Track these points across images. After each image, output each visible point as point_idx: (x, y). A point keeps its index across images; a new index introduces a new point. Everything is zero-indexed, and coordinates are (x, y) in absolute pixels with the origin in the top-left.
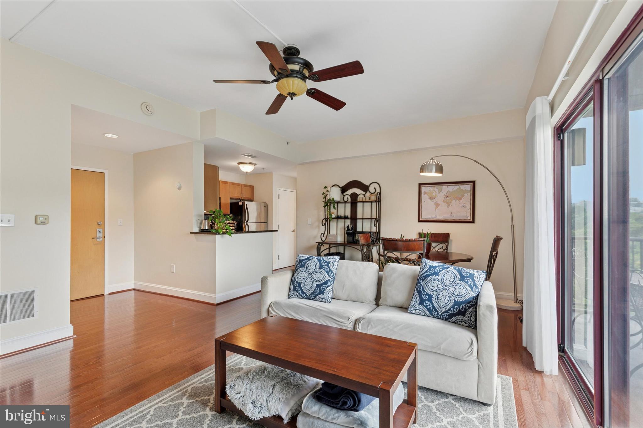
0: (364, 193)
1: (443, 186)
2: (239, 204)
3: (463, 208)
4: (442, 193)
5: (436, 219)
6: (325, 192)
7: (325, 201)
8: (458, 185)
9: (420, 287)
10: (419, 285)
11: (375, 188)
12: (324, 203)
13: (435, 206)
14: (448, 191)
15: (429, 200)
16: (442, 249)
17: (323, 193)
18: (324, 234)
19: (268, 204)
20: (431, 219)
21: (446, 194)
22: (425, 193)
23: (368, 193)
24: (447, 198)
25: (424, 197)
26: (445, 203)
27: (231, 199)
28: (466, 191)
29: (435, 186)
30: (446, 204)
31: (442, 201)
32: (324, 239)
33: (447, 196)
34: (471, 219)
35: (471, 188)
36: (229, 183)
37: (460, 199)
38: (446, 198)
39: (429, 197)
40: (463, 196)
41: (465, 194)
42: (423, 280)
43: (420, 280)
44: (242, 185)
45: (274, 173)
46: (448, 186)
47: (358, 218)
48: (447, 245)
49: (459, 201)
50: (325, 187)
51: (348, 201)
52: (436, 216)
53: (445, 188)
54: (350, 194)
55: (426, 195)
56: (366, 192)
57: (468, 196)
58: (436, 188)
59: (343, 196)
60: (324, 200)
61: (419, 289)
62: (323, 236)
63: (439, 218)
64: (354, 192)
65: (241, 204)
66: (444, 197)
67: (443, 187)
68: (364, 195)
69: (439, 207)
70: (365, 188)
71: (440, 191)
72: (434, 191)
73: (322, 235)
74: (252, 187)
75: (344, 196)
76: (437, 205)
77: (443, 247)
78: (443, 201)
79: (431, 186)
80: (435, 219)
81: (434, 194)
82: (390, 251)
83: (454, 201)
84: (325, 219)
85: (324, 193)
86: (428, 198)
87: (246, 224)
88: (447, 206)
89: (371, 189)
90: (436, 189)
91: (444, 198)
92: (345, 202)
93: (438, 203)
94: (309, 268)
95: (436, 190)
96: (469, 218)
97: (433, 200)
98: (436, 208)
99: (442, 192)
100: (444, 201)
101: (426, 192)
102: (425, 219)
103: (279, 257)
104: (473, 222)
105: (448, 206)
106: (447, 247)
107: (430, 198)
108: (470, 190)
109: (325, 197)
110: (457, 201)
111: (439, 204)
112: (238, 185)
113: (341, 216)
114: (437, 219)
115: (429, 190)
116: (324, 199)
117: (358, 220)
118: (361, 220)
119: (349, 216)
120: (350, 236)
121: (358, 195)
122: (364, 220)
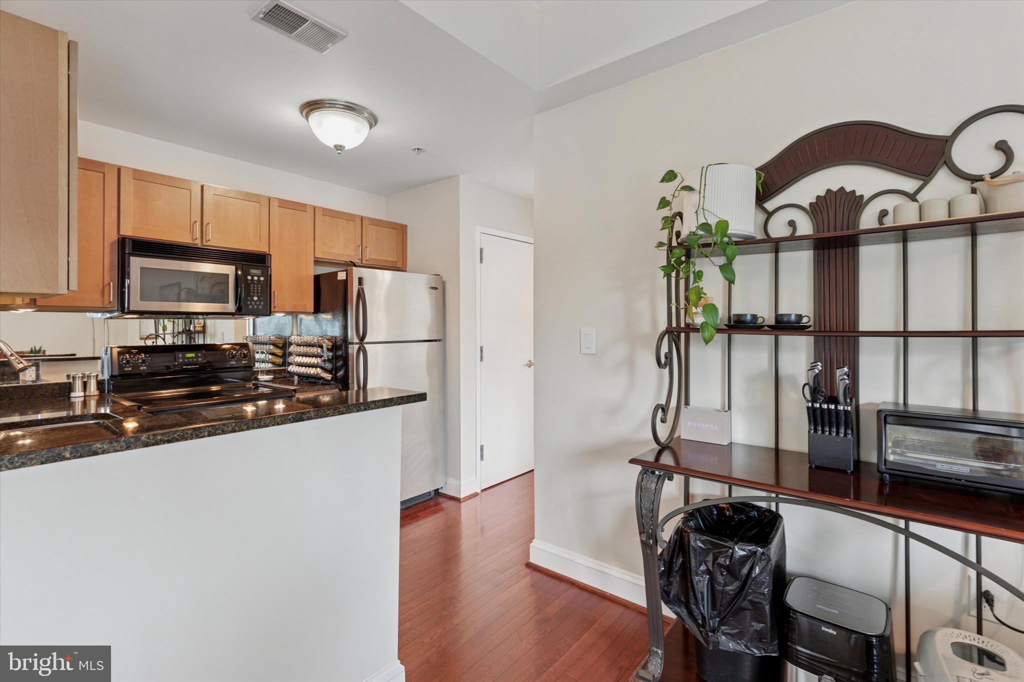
0: (909, 184)
2: (339, 278)
6: (669, 198)
7: (670, 240)
11: (1002, 146)
12: (663, 253)
17: (664, 198)
18: (664, 409)
19: (444, 279)
23: (942, 179)
27: (318, 262)
32: (663, 432)
36: (310, 211)
44: (362, 218)
45: (461, 176)
47: (863, 327)
50: (670, 176)
51: (798, 234)
54: (808, 200)
56: (926, 174)
59: (765, 216)
60: (664, 237)
62: (663, 421)
64: (835, 188)
65: (342, 276)
68: (912, 195)
70: (922, 156)
73: (660, 414)
74: (401, 230)
75: (770, 215)
84: (669, 331)
85: (664, 203)
87: (359, 349)
92: (776, 246)
103: (482, 450)
109: (669, 222)
112: (349, 217)
113: (754, 317)
116: (666, 231)
117: (863, 340)
118: (891, 340)
119: (805, 320)
120: (838, 433)
121: (865, 199)
122: (911, 340)
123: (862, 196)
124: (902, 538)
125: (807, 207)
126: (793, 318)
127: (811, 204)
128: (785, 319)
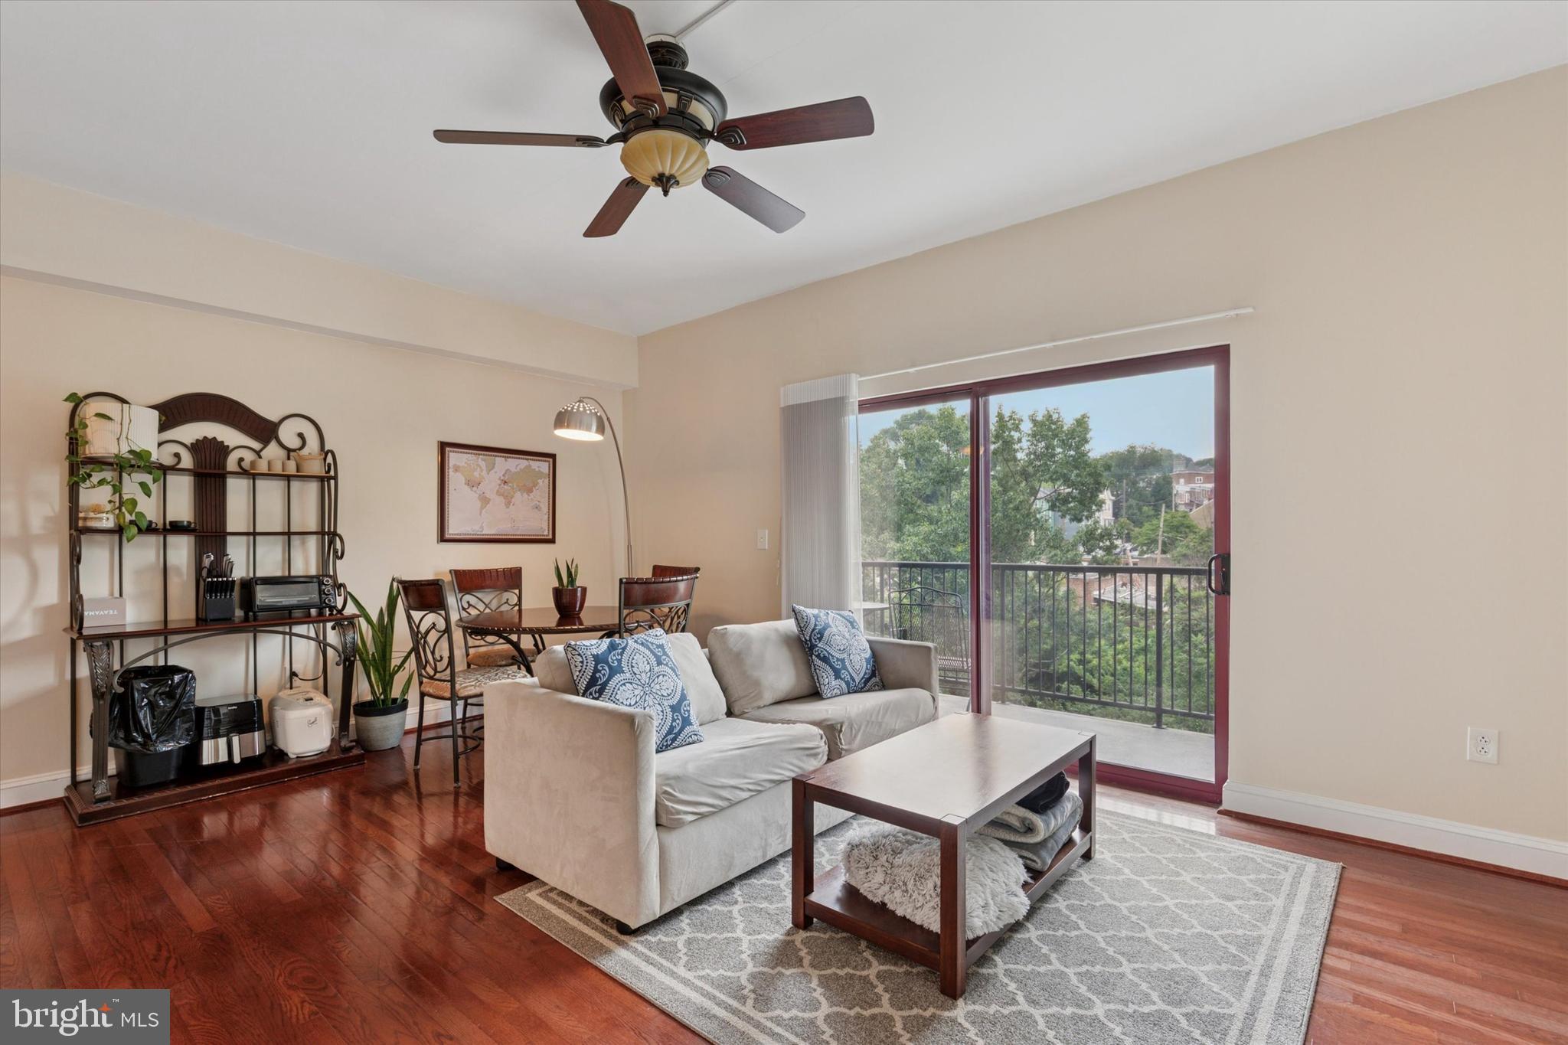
0: (256, 445)
1: (496, 456)
3: (536, 510)
4: (496, 472)
5: (483, 535)
8: (526, 459)
9: (822, 652)
10: (817, 649)
11: (301, 435)
12: (65, 466)
13: (478, 504)
14: (508, 470)
15: (466, 487)
16: (506, 605)
20: (470, 534)
21: (503, 475)
22: (457, 469)
23: (273, 446)
24: (506, 487)
25: (454, 480)
26: (502, 498)
28: (540, 475)
29: (479, 455)
30: (504, 501)
31: (495, 491)
33: (505, 482)
34: (548, 535)
35: (549, 469)
37: (530, 491)
38: (502, 485)
39: (466, 479)
40: (535, 484)
41: (539, 481)
42: (820, 639)
43: (813, 641)
46: (508, 457)
47: (228, 530)
48: (518, 594)
49: (529, 495)
51: (181, 466)
52: (482, 527)
53: (502, 463)
54: (189, 440)
55: (458, 474)
56: (266, 442)
57: (544, 484)
58: (482, 459)
61: (822, 656)
63: (489, 531)
64: (208, 436)
66: (499, 482)
67: (497, 458)
68: (258, 453)
69: (488, 505)
70: (264, 430)
71: (491, 468)
72: (478, 465)
75: (160, 445)
76: (485, 500)
77: (508, 600)
78: (498, 491)
79: (471, 453)
80: (480, 535)
81: (476, 474)
82: (637, 607)
83: (518, 494)
86: (464, 482)
88: (506, 505)
89: (288, 434)
90: (480, 460)
91: (500, 485)
92: (164, 470)
93: (486, 497)
94: (635, 669)
95: (483, 464)
96: (546, 533)
97: (474, 488)
98: (482, 508)
99: (495, 470)
100: (499, 493)
101: (459, 467)
102: (457, 534)
104: (552, 541)
105: (508, 504)
106: (520, 598)
107: (468, 483)
108: (547, 472)
110: (525, 495)
111: (490, 499)
114: (485, 535)
115: (466, 463)
117: (229, 539)
118: (244, 538)
119: (193, 525)
120: (225, 596)
121: (230, 448)
122: (258, 538)
123: (228, 446)
124: (288, 637)
125: (189, 445)
126: (185, 523)
127: (192, 444)
128: (181, 524)
